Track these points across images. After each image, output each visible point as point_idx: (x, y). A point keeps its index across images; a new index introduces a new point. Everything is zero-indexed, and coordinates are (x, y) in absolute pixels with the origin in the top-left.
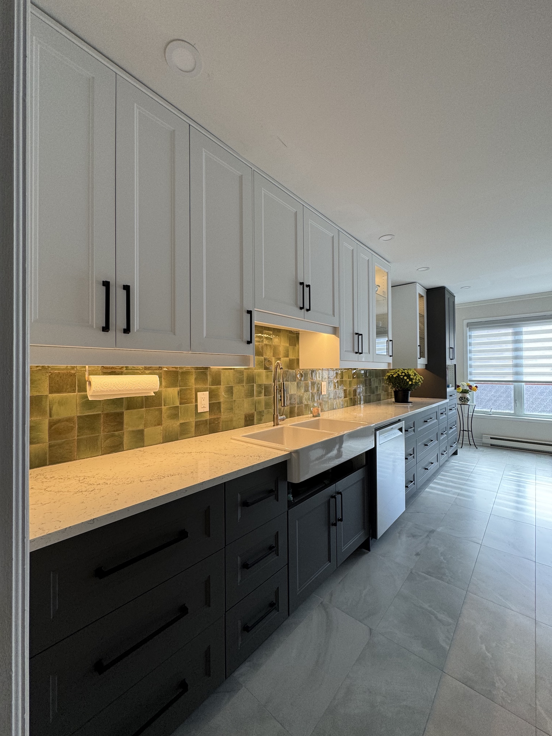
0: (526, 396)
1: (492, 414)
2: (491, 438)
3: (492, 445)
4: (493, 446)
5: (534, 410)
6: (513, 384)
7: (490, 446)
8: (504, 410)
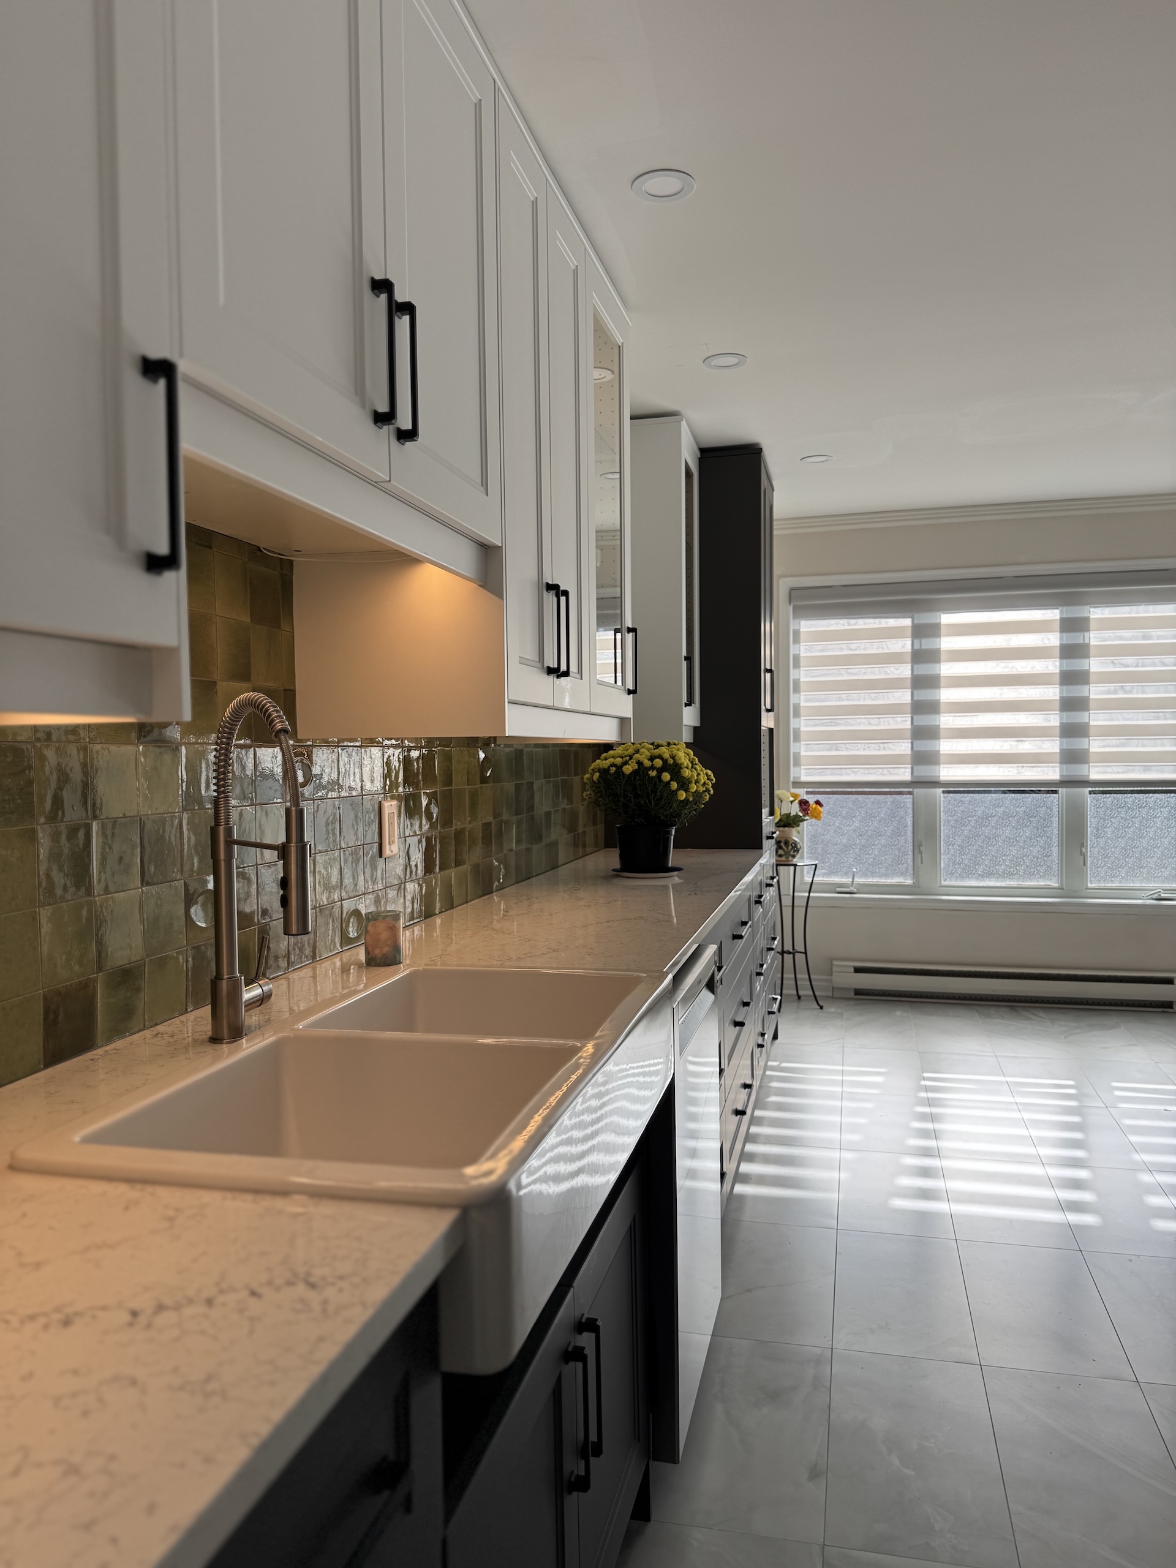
0: (944, 831)
1: (855, 890)
2: (858, 970)
3: (858, 992)
4: (863, 996)
5: (967, 873)
6: (910, 793)
7: (852, 995)
8: (886, 876)
